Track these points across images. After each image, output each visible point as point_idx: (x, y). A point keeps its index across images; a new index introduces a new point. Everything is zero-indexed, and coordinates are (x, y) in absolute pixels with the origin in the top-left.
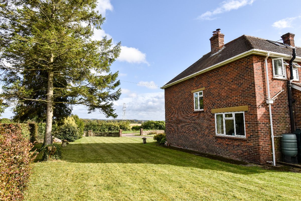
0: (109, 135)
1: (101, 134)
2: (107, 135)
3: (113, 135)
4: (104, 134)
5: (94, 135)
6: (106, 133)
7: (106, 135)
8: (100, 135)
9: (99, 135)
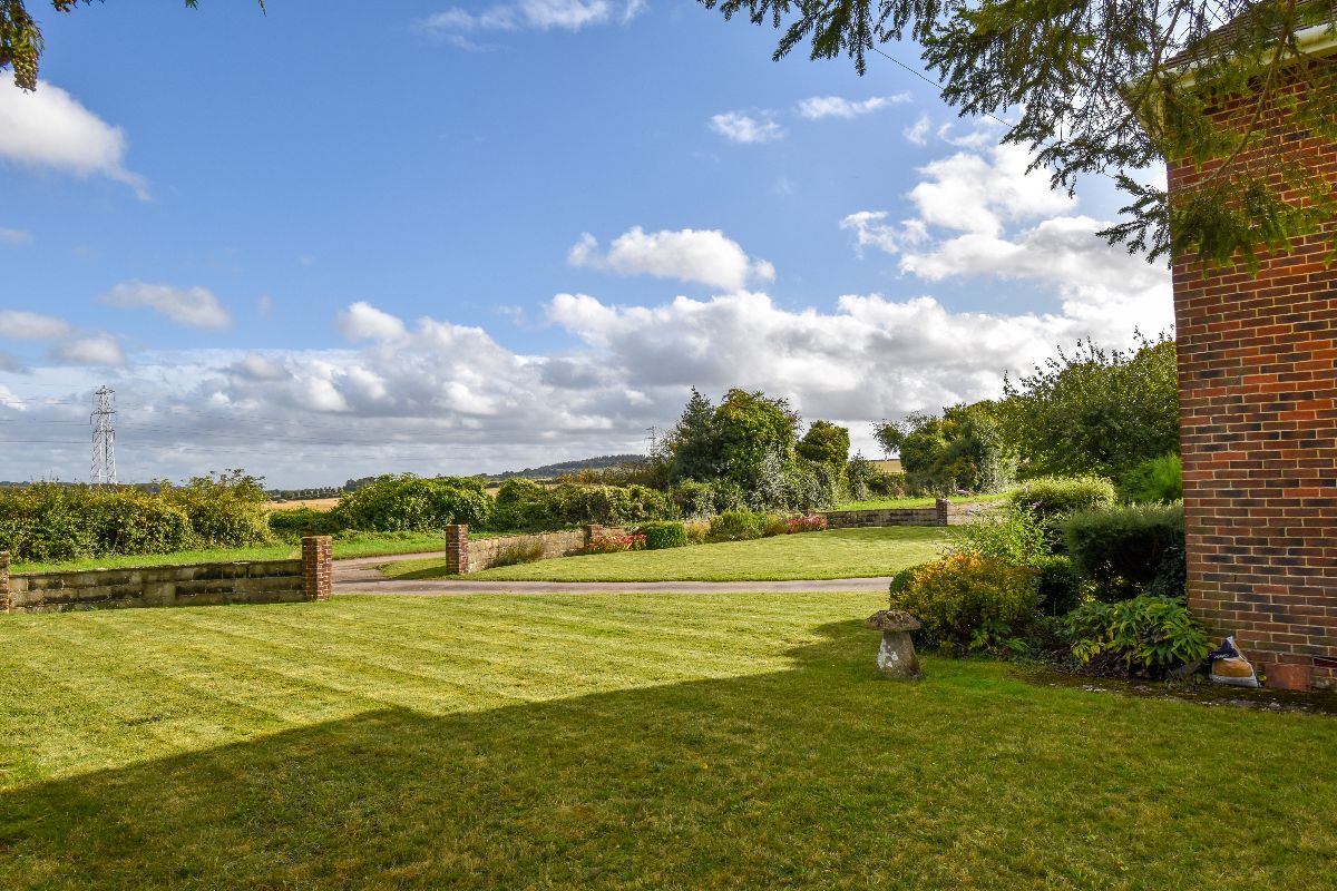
0: (200, 590)
1: (110, 583)
2: (179, 591)
3: (238, 582)
4: (144, 582)
5: (38, 595)
6: (167, 575)
7: (169, 589)
8: (108, 590)
9: (91, 593)
